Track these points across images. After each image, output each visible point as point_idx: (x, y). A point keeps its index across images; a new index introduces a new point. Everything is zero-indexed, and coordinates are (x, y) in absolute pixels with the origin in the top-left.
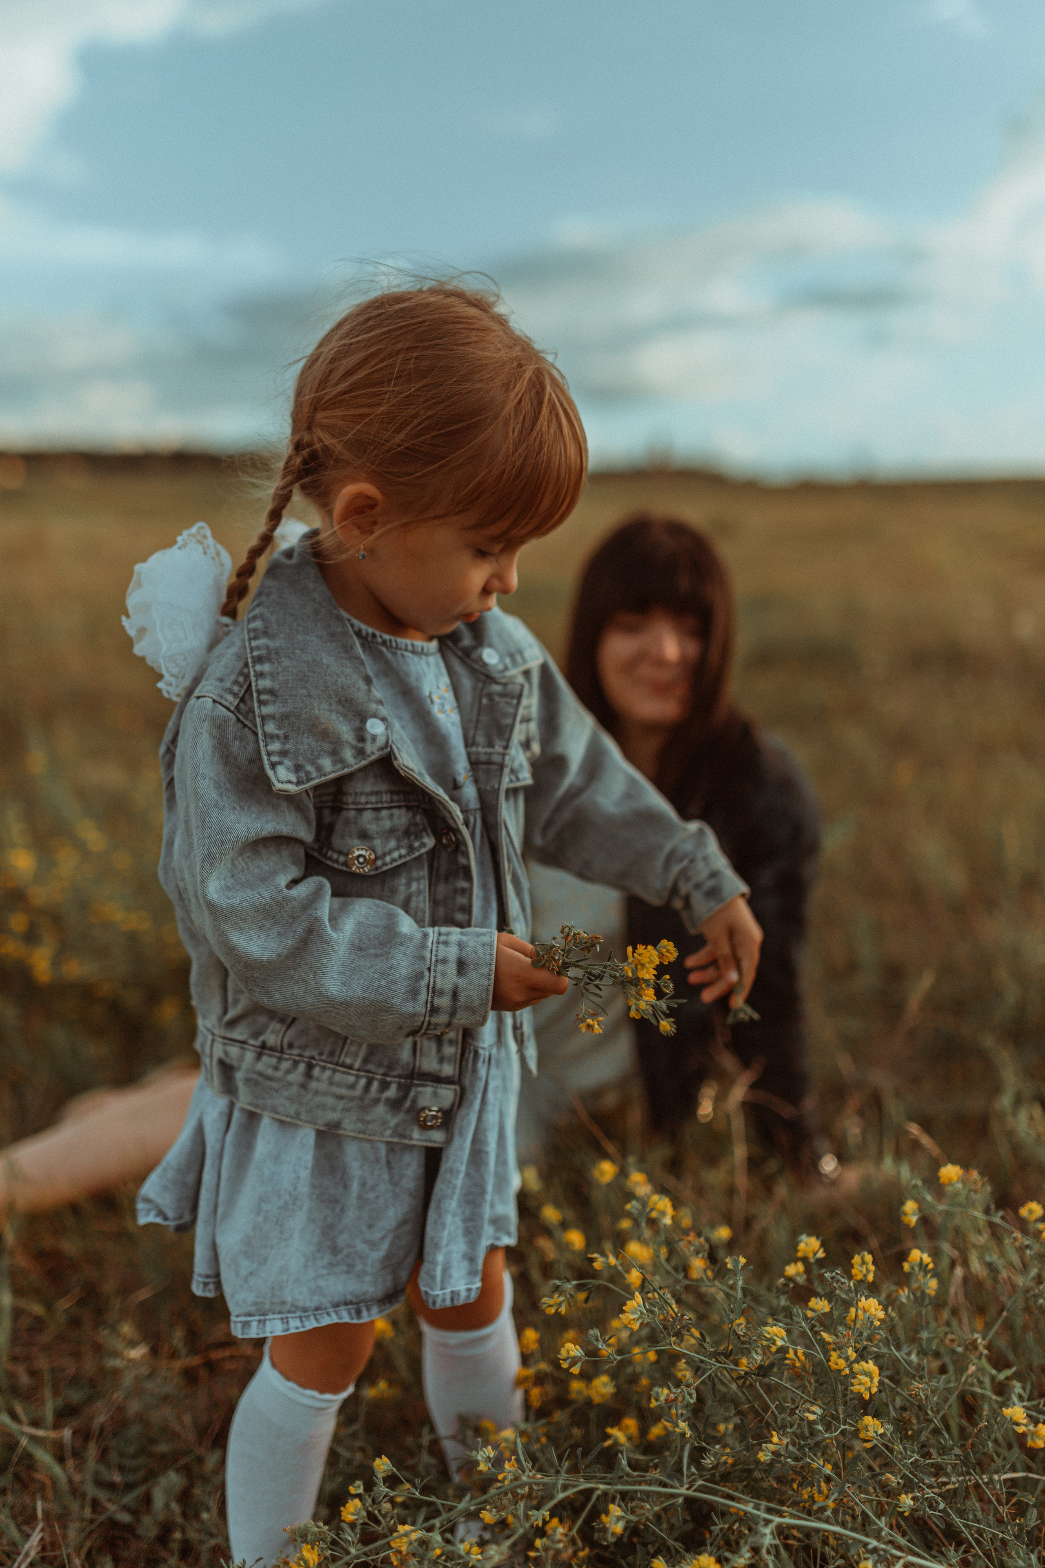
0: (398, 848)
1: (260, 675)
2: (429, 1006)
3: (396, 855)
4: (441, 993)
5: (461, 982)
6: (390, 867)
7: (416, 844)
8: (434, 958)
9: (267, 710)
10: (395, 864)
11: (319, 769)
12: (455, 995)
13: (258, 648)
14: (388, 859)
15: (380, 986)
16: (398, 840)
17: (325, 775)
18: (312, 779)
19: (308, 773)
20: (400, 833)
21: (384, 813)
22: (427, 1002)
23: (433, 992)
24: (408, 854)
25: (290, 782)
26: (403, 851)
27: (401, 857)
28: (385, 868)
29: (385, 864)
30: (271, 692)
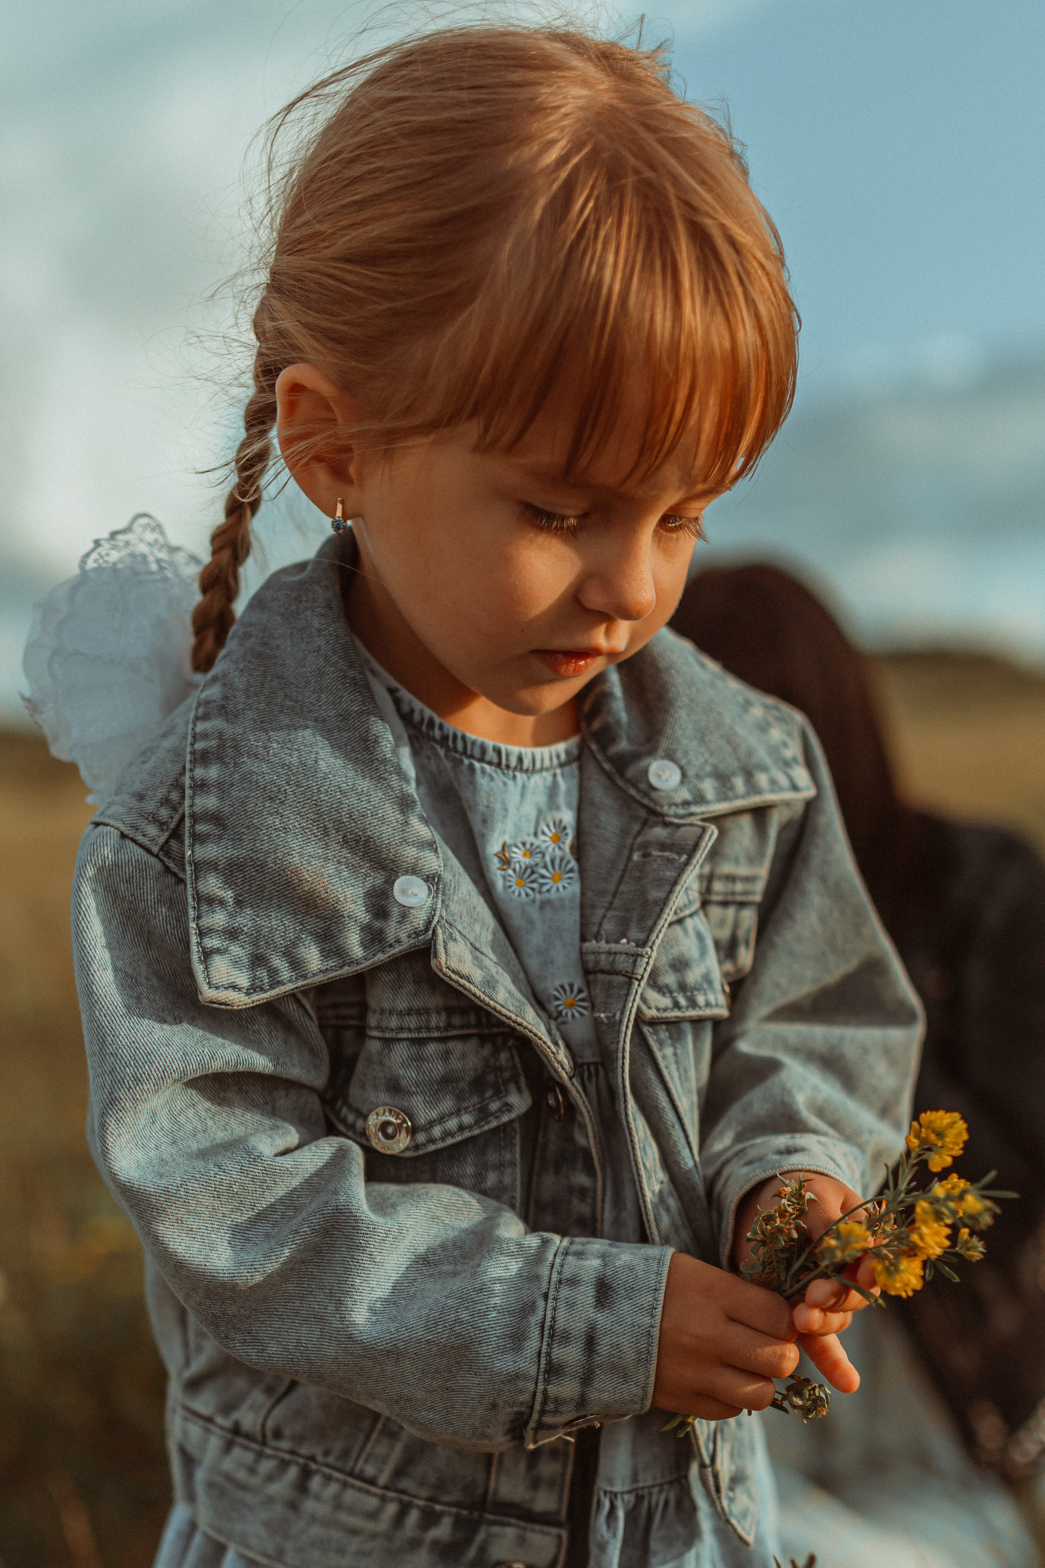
0: (458, 1112)
1: (201, 786)
2: (543, 1361)
3: (452, 1124)
4: (566, 1338)
5: (602, 1319)
6: (440, 1145)
7: (494, 1106)
8: (555, 1277)
9: (209, 851)
10: (450, 1141)
11: (296, 964)
12: (590, 1342)
13: (205, 736)
14: (437, 1131)
15: (458, 1321)
16: (460, 1098)
17: (305, 977)
18: (280, 983)
19: (273, 973)
20: (463, 1085)
21: (432, 1049)
22: (539, 1354)
23: (551, 1337)
24: (477, 1123)
25: (234, 987)
26: (467, 1119)
27: (461, 1128)
28: (432, 1148)
29: (432, 1141)
30: (216, 818)
